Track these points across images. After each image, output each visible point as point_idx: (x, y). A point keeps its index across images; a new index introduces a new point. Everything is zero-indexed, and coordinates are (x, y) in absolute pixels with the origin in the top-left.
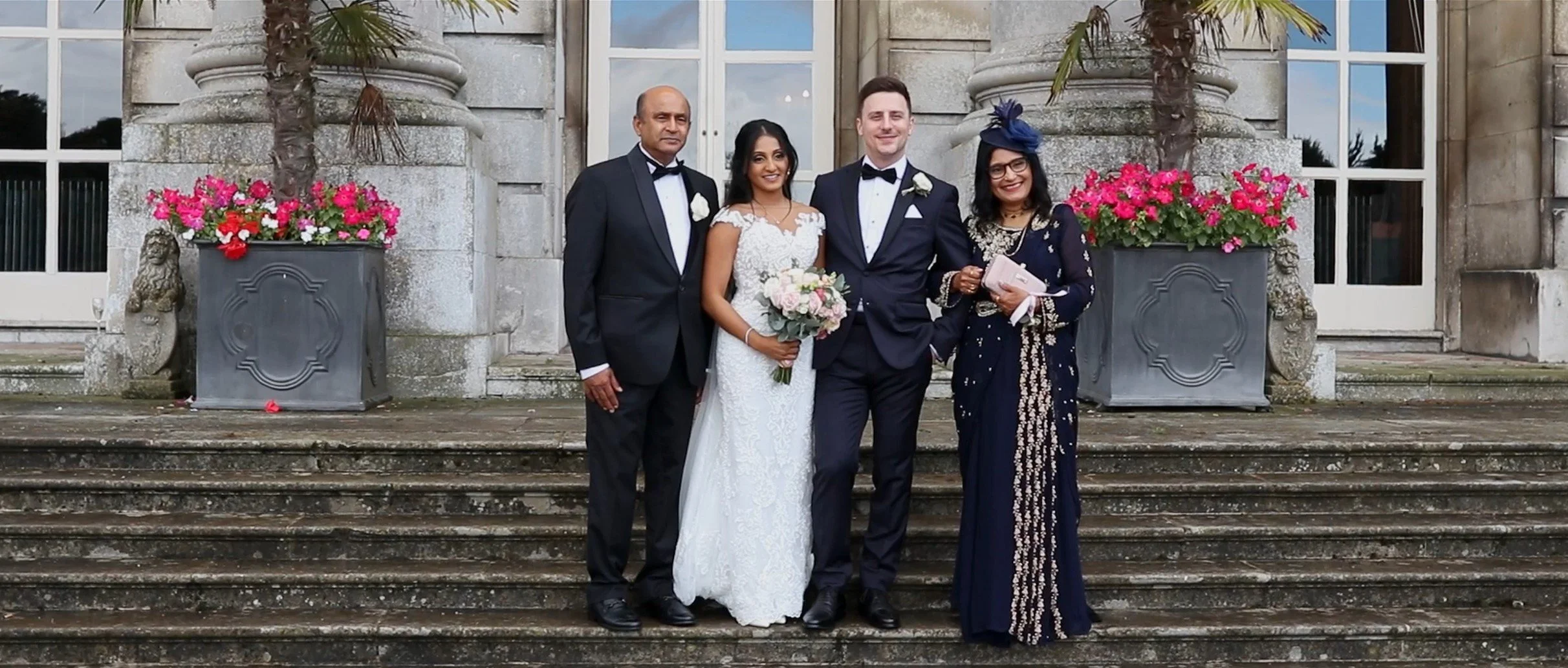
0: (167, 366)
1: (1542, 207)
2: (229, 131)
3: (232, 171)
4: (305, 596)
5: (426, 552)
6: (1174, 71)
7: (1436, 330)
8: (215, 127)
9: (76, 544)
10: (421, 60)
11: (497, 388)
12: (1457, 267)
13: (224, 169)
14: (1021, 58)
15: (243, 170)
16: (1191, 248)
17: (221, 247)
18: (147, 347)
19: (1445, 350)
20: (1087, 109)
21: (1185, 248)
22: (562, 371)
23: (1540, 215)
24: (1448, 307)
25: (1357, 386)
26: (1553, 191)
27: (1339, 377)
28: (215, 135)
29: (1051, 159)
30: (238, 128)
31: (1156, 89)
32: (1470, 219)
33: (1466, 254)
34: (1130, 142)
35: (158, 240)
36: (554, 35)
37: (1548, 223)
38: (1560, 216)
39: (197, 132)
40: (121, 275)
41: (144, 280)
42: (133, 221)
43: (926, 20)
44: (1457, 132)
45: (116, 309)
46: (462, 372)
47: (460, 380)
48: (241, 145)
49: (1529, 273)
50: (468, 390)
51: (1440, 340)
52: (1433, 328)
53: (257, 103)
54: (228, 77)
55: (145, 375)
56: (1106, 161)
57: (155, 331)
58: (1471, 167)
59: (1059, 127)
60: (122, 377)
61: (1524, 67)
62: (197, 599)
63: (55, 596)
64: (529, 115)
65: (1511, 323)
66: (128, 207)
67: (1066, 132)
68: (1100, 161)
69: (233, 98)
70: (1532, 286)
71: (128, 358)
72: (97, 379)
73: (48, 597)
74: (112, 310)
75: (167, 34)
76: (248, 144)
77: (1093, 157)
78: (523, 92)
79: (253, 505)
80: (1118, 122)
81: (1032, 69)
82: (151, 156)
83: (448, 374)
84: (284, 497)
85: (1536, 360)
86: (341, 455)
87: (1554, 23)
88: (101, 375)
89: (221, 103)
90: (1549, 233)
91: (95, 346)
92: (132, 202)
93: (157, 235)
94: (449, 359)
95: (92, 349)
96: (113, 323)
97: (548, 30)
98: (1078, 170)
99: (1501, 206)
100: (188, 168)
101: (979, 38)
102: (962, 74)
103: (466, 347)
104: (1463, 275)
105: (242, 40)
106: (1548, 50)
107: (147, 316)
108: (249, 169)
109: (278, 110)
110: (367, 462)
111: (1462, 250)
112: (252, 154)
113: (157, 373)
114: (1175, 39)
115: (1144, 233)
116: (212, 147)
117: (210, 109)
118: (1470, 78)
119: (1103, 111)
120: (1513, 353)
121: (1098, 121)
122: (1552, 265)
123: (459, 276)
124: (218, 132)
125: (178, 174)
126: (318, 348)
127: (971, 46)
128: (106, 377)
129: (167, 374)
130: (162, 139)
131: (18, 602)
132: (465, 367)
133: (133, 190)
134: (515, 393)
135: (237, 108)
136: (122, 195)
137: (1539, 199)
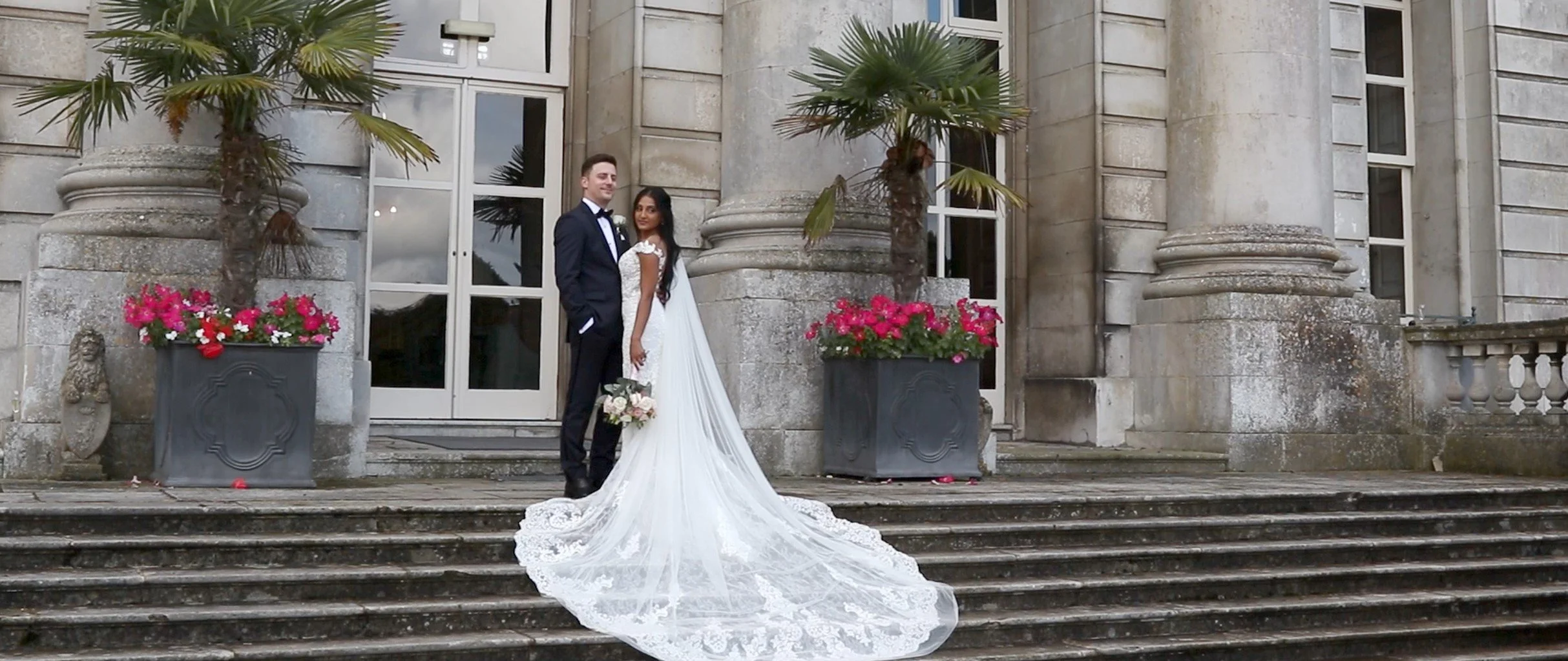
0: (98, 452)
1: (1097, 331)
2: (139, 245)
3: (144, 279)
4: (446, 622)
5: (509, 587)
6: (911, 228)
7: (1006, 423)
8: (127, 240)
9: (235, 590)
10: (292, 188)
11: (374, 470)
12: (1022, 375)
13: (138, 277)
14: (762, 209)
15: (155, 279)
16: (931, 359)
17: (200, 347)
18: (81, 434)
19: (1014, 438)
20: (820, 251)
21: (927, 360)
22: (428, 455)
23: (1095, 337)
24: (1016, 407)
25: (1009, 464)
26: (1104, 319)
27: (1000, 456)
28: (127, 247)
29: (798, 288)
30: (148, 242)
31: (895, 241)
32: (1032, 339)
33: (1028, 365)
34: (853, 277)
35: (91, 339)
36: (368, 169)
37: (1100, 343)
38: (1109, 338)
39: (111, 243)
40: (38, 370)
41: (77, 375)
42: (52, 321)
43: (668, 172)
44: (1021, 273)
45: (32, 401)
46: (347, 455)
47: (344, 463)
48: (150, 257)
49: (1087, 381)
50: (351, 471)
51: (1010, 432)
52: (1003, 421)
53: (165, 220)
54: (122, 196)
55: (78, 460)
56: (837, 292)
57: (91, 419)
58: (1032, 300)
59: (799, 264)
60: (40, 462)
61: (1080, 227)
62: (364, 627)
63: (251, 629)
64: (346, 236)
65: (1072, 417)
66: (47, 309)
67: (805, 268)
68: (832, 292)
69: (139, 214)
70: (1091, 390)
71: (47, 445)
72: (16, 464)
73: (245, 630)
74: (28, 401)
75: (17, 148)
76: (157, 256)
77: (827, 288)
78: (342, 216)
79: (351, 557)
80: (844, 261)
81: (774, 217)
82: (67, 263)
83: (335, 458)
84: (375, 551)
85: (1094, 445)
86: (396, 518)
87: (1103, 198)
88: (20, 462)
89: (127, 218)
90: (1101, 350)
91: (15, 434)
92: (51, 304)
93: (89, 335)
94: (336, 445)
95: (12, 437)
96: (28, 414)
97: (365, 164)
98: (817, 298)
99: (1061, 329)
100: (103, 276)
101: (708, 188)
102: (695, 216)
103: (350, 435)
104: (1027, 382)
105: (141, 163)
106: (1100, 215)
107: (84, 407)
108: (160, 278)
109: (233, 232)
110: (415, 523)
111: (1025, 362)
112: (160, 265)
113: (88, 458)
114: (913, 205)
115: (894, 347)
116: (123, 257)
117: (114, 223)
118: (1031, 230)
119: (834, 253)
120: (1073, 441)
121: (830, 260)
122: (1104, 374)
123: (342, 374)
124: (130, 245)
125: (95, 280)
126: (276, 434)
127: (701, 194)
128: (24, 463)
129: (98, 458)
130: (78, 249)
131: (220, 635)
132: (349, 452)
133: (52, 293)
134: (388, 473)
135: (145, 224)
136: (41, 299)
137: (1094, 325)
